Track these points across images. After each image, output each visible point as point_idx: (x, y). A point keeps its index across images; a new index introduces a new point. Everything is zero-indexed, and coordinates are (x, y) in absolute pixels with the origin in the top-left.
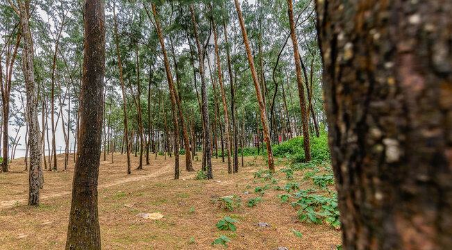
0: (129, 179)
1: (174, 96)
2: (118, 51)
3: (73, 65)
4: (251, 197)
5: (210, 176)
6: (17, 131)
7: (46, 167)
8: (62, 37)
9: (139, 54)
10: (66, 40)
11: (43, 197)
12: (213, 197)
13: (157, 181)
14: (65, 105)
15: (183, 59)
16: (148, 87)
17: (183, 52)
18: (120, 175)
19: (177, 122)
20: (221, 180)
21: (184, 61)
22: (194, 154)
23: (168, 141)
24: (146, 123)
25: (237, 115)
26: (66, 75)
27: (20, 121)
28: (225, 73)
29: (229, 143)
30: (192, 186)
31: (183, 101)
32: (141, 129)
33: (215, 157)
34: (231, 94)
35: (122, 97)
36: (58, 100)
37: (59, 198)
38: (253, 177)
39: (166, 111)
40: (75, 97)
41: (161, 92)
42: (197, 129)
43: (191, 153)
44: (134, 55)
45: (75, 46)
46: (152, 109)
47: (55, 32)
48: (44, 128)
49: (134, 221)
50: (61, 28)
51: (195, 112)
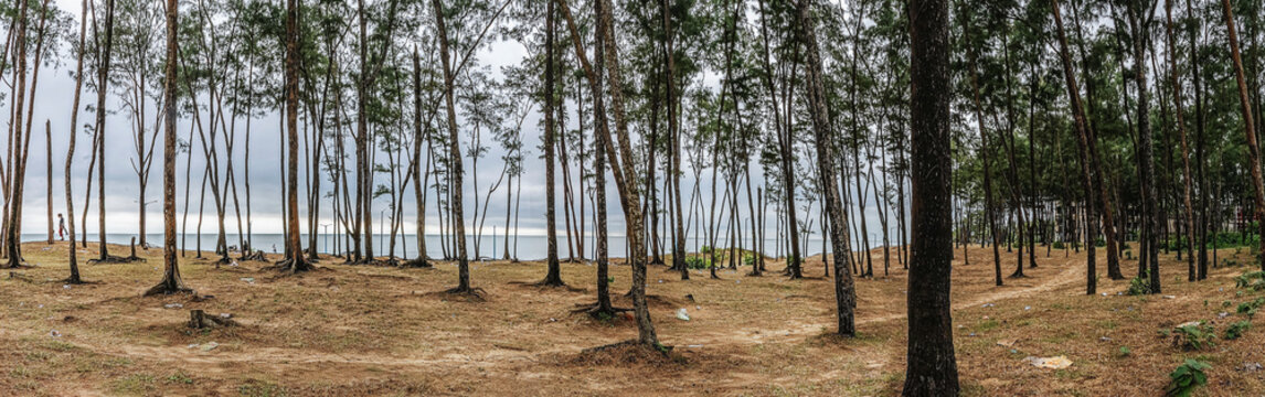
0: (1000, 295)
1: (1082, 128)
2: (968, 40)
3: (886, 80)
4: (1233, 321)
5: (1155, 288)
6: (808, 210)
7: (856, 272)
8: (863, 28)
9: (1009, 41)
10: (871, 33)
11: (858, 321)
12: (1163, 326)
13: (1052, 297)
14: (877, 158)
15: (1099, 49)
16: (1029, 110)
17: (1100, 33)
18: (983, 287)
19: (1090, 183)
20: (1178, 295)
21: (1103, 54)
22: (1123, 247)
23: (1072, 222)
24: (1026, 185)
25: (1207, 168)
26: (875, 101)
27: (810, 193)
28: (1186, 83)
29: (1191, 223)
30: (1122, 307)
31: (1100, 140)
32: (1019, 197)
33: (1163, 251)
34: (1195, 127)
35: (978, 134)
36: (863, 150)
37: (884, 324)
38: (1234, 285)
39: (1066, 160)
40: (892, 141)
41: (1055, 120)
42: (1128, 195)
43: (1117, 244)
44: (998, 44)
45: (887, 42)
46: (1037, 156)
47: (851, 22)
48: (846, 203)
49: (1017, 372)
50: (861, 11)
51: (1124, 162)
